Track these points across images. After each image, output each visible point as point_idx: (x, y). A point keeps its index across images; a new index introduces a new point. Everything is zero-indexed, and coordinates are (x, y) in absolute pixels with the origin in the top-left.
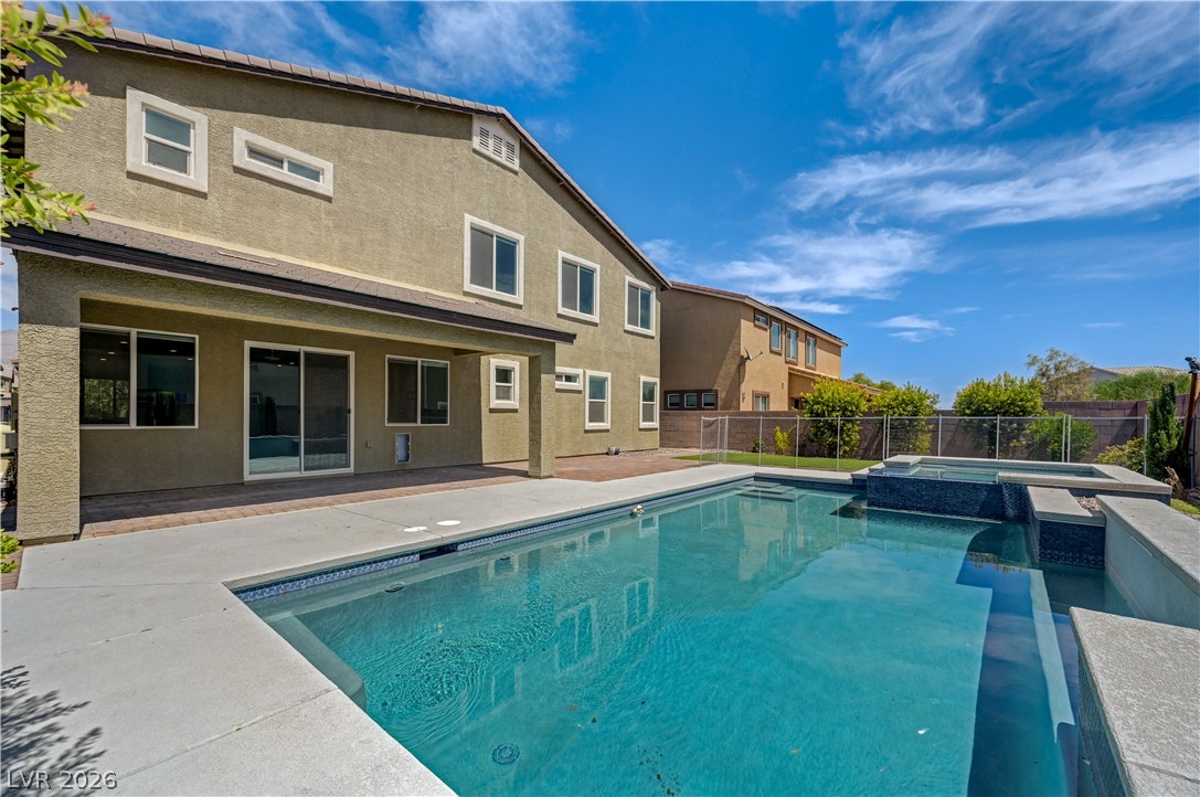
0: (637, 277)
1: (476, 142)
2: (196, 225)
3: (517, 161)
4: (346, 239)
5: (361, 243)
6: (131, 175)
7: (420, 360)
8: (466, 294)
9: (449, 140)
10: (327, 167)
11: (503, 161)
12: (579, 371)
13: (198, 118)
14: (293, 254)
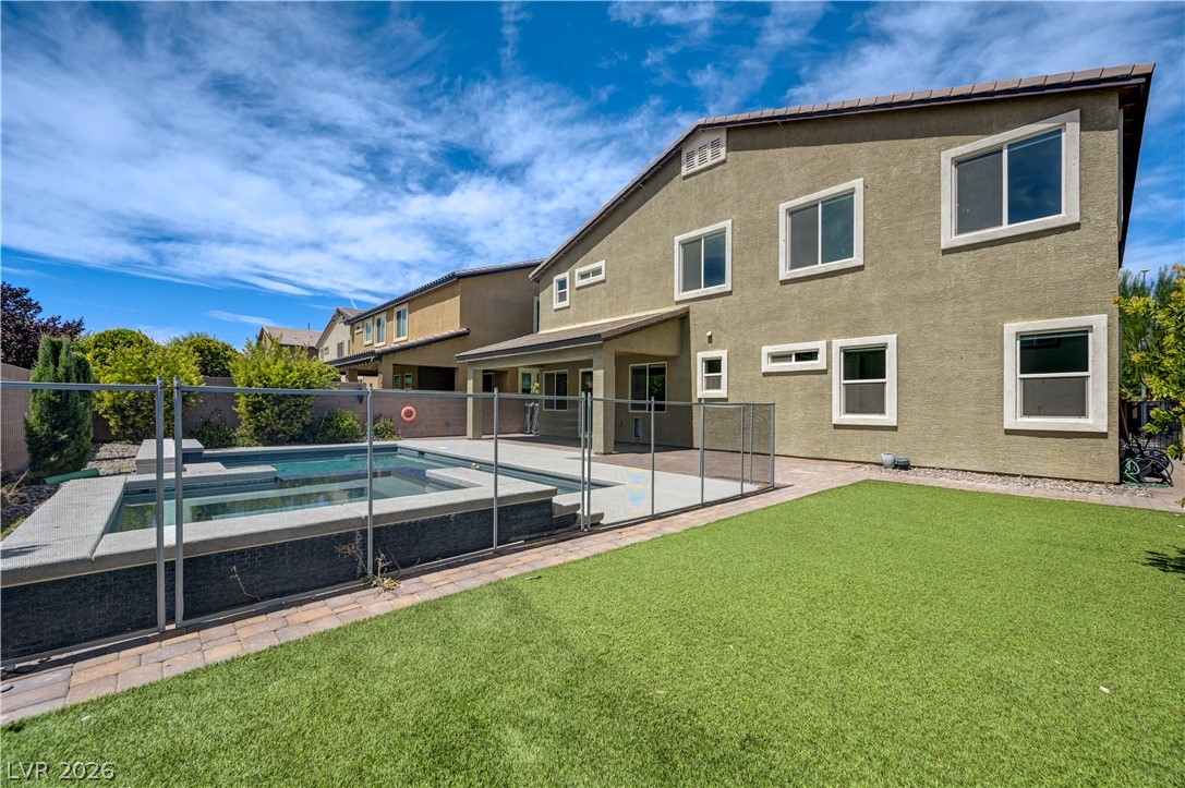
0: (990, 133)
1: (684, 171)
2: (568, 322)
3: (723, 150)
4: (611, 299)
5: (618, 298)
6: (556, 310)
7: (647, 364)
8: (678, 303)
9: (665, 188)
10: (602, 264)
11: (710, 163)
12: (820, 345)
13: (566, 275)
14: (593, 320)
